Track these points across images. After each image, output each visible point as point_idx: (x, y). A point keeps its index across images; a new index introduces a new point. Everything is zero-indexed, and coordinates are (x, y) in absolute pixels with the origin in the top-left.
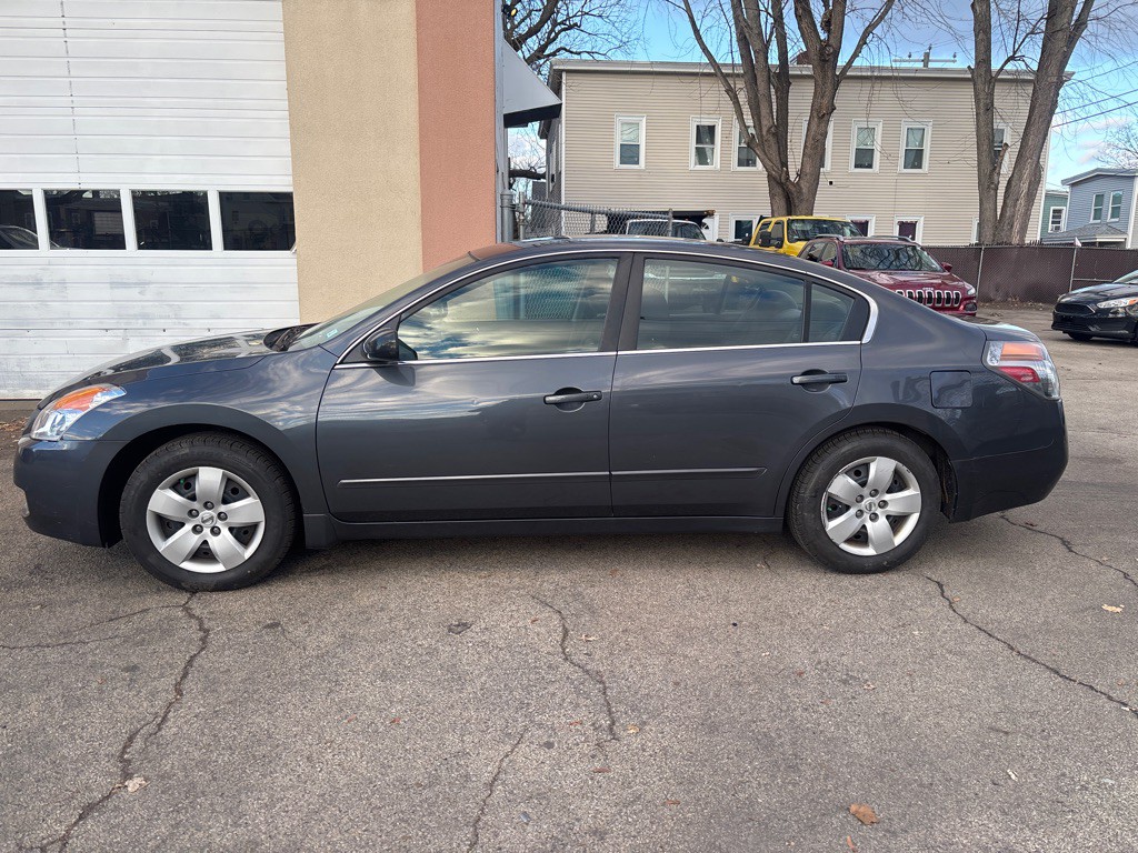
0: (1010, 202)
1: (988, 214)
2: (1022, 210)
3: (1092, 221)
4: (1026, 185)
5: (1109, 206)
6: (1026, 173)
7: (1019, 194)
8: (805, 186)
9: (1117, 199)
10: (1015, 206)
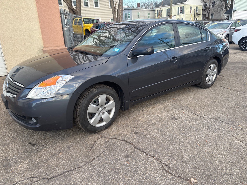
0: (119, 15)
1: (115, 17)
2: (121, 16)
3: (125, 19)
4: (121, 11)
5: (128, 16)
6: (121, 8)
7: (120, 13)
8: (78, 10)
9: (129, 14)
10: (120, 15)
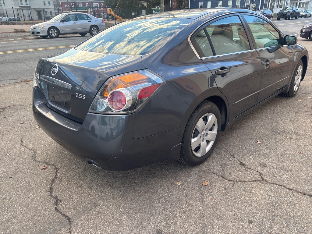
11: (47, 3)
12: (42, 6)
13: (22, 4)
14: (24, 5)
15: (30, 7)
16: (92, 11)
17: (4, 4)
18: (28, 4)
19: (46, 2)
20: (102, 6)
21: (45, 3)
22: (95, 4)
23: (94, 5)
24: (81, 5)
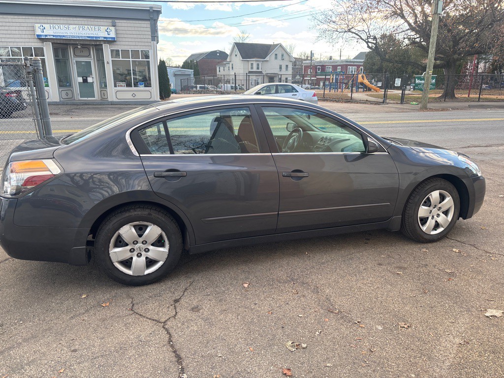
11: (284, 67)
12: (277, 71)
13: (252, 68)
14: (255, 69)
15: (261, 72)
16: (334, 78)
17: (232, 68)
18: (260, 68)
19: (282, 66)
20: (361, 70)
21: (281, 68)
22: (350, 67)
23: (349, 69)
24: (331, 70)
